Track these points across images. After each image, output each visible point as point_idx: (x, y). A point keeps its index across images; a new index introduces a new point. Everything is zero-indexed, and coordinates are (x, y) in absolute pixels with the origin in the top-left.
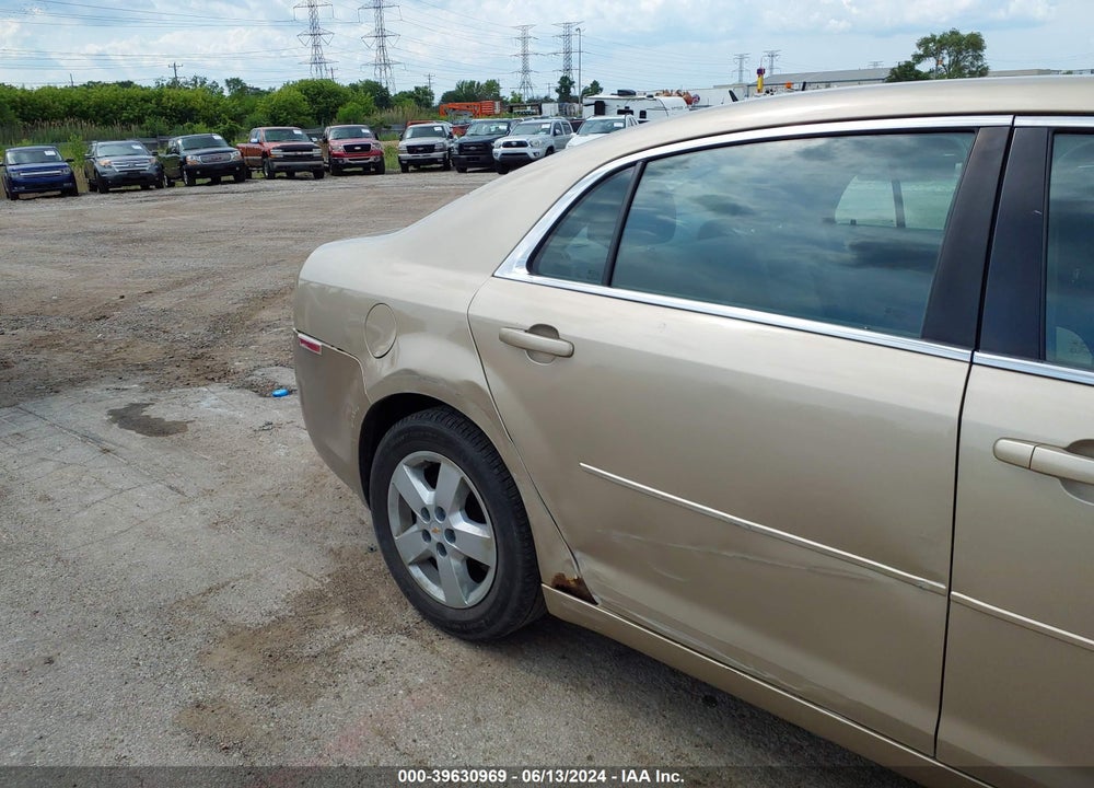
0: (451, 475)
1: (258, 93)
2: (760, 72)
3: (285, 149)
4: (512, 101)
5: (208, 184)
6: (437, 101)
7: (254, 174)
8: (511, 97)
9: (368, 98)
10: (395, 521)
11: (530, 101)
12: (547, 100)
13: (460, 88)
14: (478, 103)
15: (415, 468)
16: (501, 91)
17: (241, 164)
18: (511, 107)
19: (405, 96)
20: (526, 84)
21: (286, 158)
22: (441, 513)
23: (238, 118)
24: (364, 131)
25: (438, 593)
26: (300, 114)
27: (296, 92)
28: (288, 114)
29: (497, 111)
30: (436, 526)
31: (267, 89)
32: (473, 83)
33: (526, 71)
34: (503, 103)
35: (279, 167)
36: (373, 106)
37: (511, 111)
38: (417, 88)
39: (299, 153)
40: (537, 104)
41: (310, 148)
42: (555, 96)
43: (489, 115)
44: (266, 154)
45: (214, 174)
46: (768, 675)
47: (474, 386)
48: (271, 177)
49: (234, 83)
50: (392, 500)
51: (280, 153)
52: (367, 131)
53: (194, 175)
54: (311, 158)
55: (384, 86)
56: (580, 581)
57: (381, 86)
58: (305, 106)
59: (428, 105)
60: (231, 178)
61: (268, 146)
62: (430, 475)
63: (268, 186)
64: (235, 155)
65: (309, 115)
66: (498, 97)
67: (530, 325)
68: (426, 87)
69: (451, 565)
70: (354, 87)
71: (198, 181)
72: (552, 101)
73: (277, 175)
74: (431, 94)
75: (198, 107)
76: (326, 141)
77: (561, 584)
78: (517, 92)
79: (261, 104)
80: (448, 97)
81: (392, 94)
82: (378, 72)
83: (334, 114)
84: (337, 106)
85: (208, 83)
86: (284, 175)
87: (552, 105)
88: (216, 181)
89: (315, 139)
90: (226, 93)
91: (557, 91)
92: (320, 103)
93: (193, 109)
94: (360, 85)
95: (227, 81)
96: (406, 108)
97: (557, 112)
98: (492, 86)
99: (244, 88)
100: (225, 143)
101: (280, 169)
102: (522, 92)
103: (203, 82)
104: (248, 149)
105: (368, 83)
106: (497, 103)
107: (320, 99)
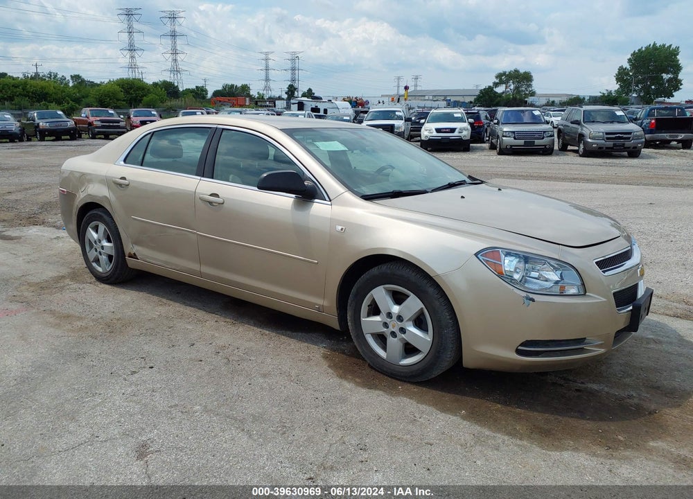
0: (102, 227)
1: (93, 84)
2: (406, 88)
3: (102, 121)
4: (258, 98)
5: (53, 140)
6: (210, 95)
7: (83, 136)
8: (257, 96)
9: (163, 92)
10: (88, 248)
11: (270, 98)
12: (280, 98)
13: (224, 88)
14: (234, 98)
15: (93, 229)
16: (251, 91)
17: (74, 129)
18: (257, 102)
19: (188, 91)
20: (267, 88)
21: (103, 127)
22: (100, 241)
23: (77, 101)
24: (153, 112)
25: (100, 269)
26: (118, 100)
27: (116, 86)
28: (110, 99)
29: (247, 103)
30: (98, 246)
31: (99, 83)
32: (232, 86)
33: (267, 80)
34: (251, 98)
35: (98, 132)
36: (166, 97)
37: (256, 104)
38: (197, 87)
39: (111, 124)
40: (273, 100)
41: (118, 122)
42: (285, 96)
43: (241, 106)
44: (90, 124)
45: (57, 134)
46: (173, 267)
47: (106, 197)
48: (94, 137)
49: (76, 78)
50: (86, 240)
51: (99, 124)
52: (155, 113)
53: (43, 135)
54: (119, 127)
55: (176, 84)
56: (134, 254)
57: (174, 85)
58: (122, 95)
59: (204, 97)
60: (68, 137)
61: (91, 119)
62: (96, 229)
63: (91, 143)
64: (71, 123)
65: (124, 101)
66: (249, 95)
67: (120, 177)
68: (203, 87)
69: (103, 258)
70: (155, 84)
71: (46, 138)
72: (283, 99)
73: (97, 137)
74: (206, 91)
75: (51, 92)
76: (129, 118)
77: (130, 256)
78: (261, 92)
79: (93, 92)
80: (216, 94)
81: (181, 89)
82: (172, 75)
83: (140, 101)
84: (143, 96)
85: (58, 76)
86: (103, 136)
87: (282, 101)
88: (59, 139)
89: (122, 116)
90: (71, 84)
91: (286, 93)
92: (132, 94)
93: (47, 94)
94: (160, 83)
95: (71, 76)
96: (187, 99)
97: (285, 106)
98: (245, 88)
99: (83, 81)
100: (64, 116)
101: (99, 133)
102: (265, 92)
103: (56, 76)
104: (80, 120)
105: (165, 82)
106: (247, 99)
107: (132, 91)
